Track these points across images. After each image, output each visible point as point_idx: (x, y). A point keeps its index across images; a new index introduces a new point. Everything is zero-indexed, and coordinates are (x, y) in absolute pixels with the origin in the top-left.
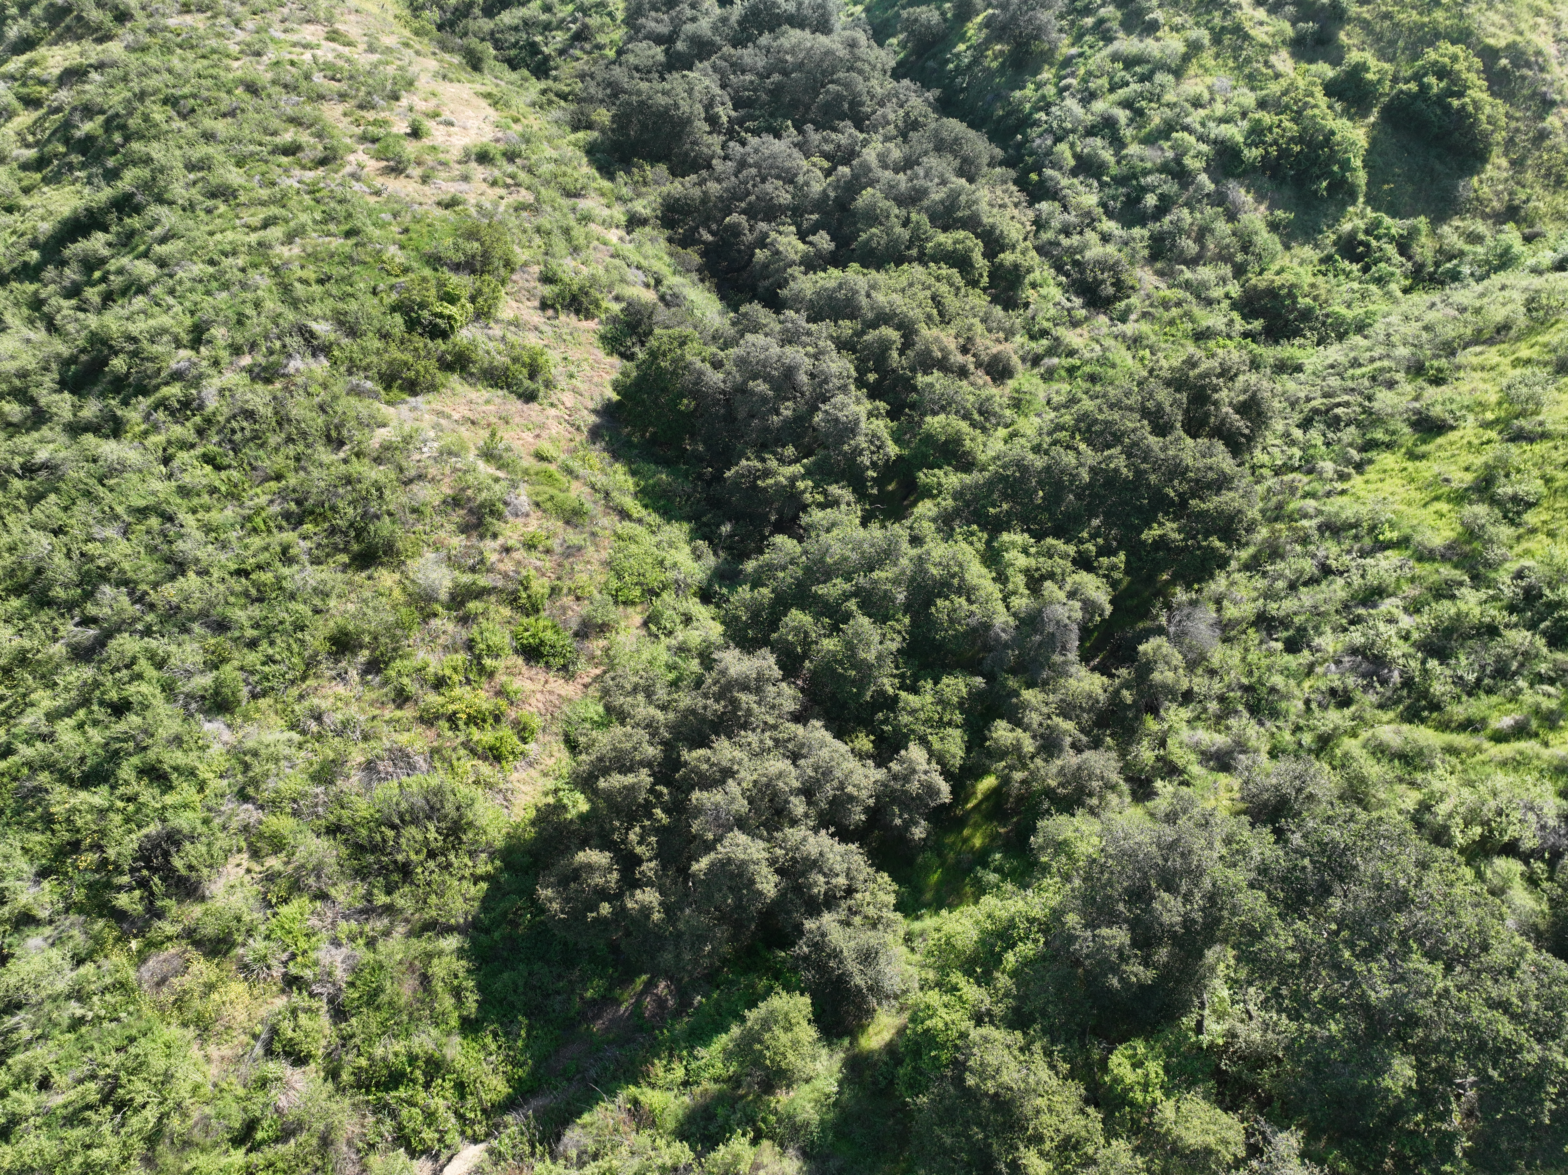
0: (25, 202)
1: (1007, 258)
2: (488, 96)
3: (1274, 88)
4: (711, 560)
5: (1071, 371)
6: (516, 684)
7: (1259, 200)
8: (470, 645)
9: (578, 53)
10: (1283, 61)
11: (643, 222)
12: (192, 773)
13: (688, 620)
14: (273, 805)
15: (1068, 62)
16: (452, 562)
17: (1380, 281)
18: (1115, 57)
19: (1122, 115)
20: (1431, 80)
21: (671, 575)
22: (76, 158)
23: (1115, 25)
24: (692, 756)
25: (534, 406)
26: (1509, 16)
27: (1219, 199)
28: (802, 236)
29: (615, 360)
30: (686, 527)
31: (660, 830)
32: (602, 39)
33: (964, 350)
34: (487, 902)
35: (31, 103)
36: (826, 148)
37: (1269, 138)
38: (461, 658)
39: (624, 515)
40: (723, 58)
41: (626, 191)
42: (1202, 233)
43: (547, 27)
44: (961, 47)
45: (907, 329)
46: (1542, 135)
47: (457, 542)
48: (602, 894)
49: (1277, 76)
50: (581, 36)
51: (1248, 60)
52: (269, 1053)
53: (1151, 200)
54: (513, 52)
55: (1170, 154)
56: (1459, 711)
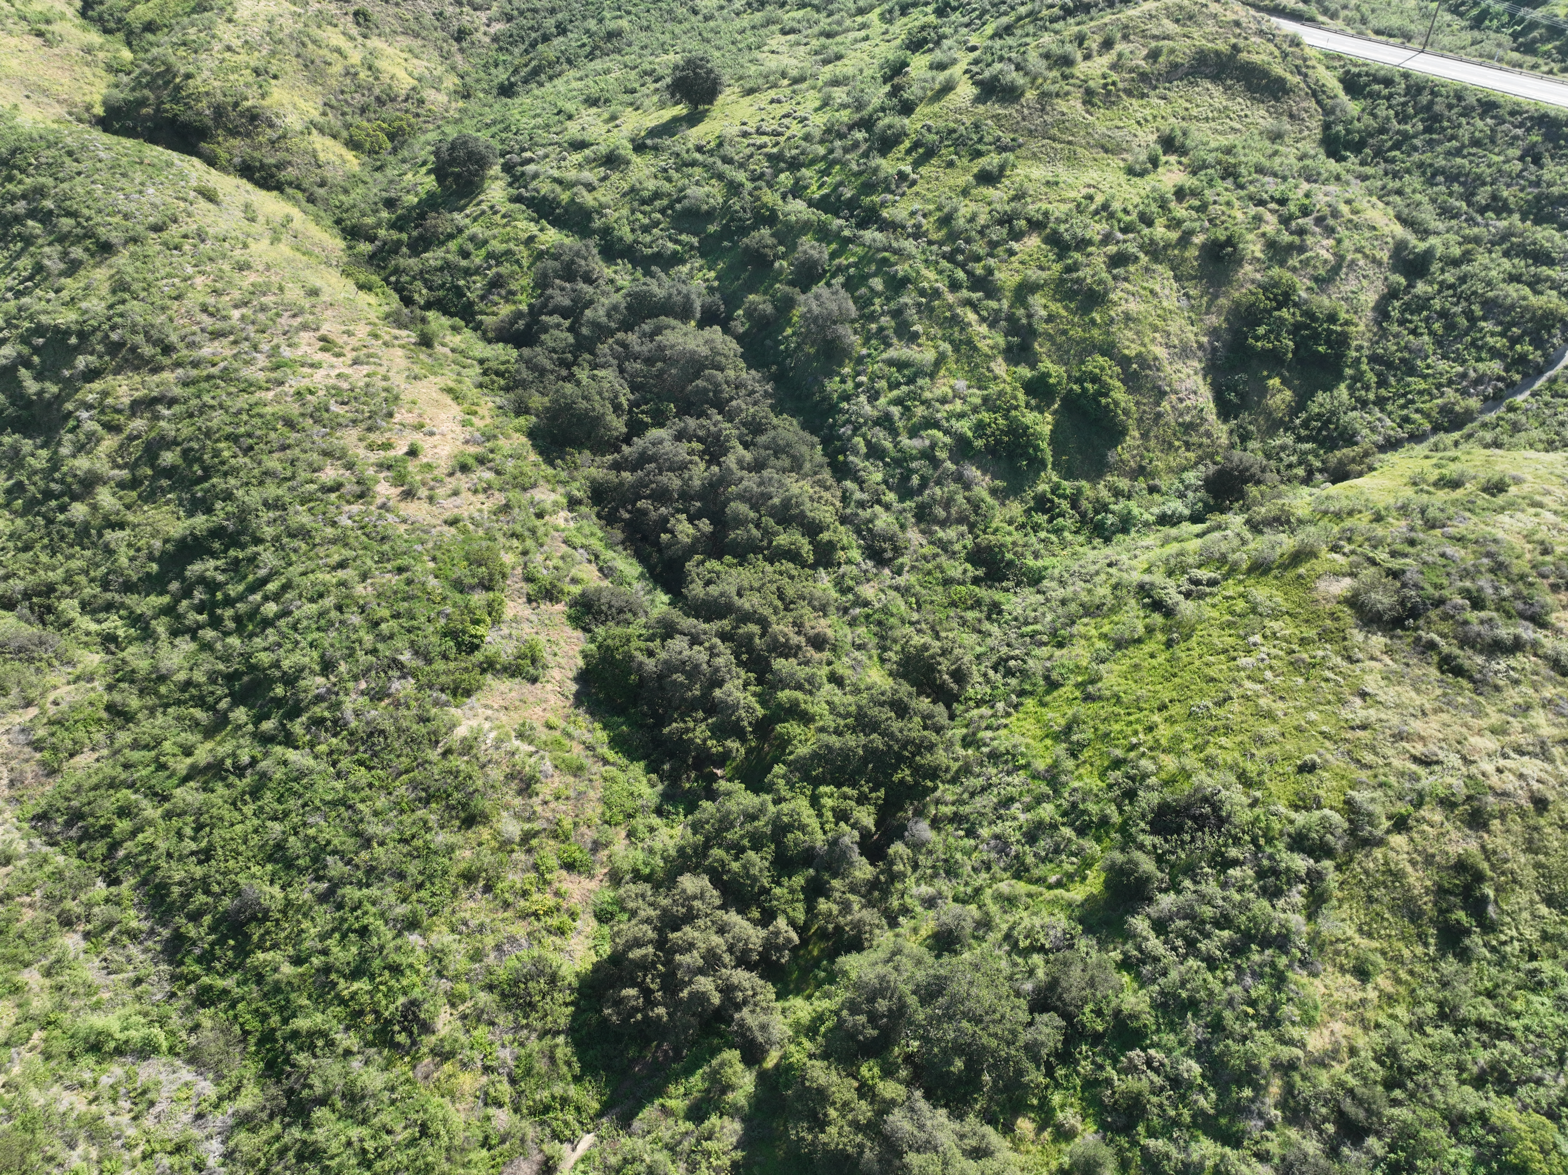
0: (131, 517)
1: (825, 536)
2: (449, 391)
3: (993, 389)
4: (660, 787)
5: (867, 617)
6: (564, 887)
7: (984, 473)
8: (536, 867)
9: (496, 298)
10: (1000, 367)
11: (579, 502)
12: (411, 966)
13: (652, 830)
14: (456, 978)
15: (860, 360)
16: (517, 816)
17: (1058, 531)
18: (890, 363)
19: (896, 411)
20: (1088, 385)
21: (639, 802)
22: (165, 483)
23: (890, 332)
24: (673, 936)
25: (538, 685)
26: (1137, 333)
27: (959, 478)
28: (691, 520)
29: (579, 633)
30: (642, 764)
31: (660, 975)
32: (514, 286)
33: (799, 633)
34: (574, 1017)
35: (112, 428)
36: (701, 433)
37: (988, 431)
38: (533, 875)
39: (606, 762)
40: (617, 342)
41: (563, 475)
42: (947, 504)
43: (467, 272)
44: (789, 331)
45: (764, 623)
46: (1159, 416)
47: (518, 802)
48: (636, 1010)
49: (996, 378)
50: (496, 283)
51: (977, 366)
52: (486, 1104)
53: (915, 480)
54: (441, 293)
55: (927, 442)
56: (1036, 873)
